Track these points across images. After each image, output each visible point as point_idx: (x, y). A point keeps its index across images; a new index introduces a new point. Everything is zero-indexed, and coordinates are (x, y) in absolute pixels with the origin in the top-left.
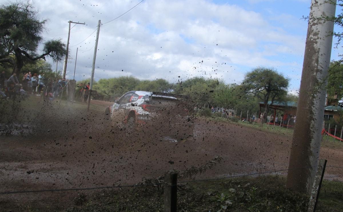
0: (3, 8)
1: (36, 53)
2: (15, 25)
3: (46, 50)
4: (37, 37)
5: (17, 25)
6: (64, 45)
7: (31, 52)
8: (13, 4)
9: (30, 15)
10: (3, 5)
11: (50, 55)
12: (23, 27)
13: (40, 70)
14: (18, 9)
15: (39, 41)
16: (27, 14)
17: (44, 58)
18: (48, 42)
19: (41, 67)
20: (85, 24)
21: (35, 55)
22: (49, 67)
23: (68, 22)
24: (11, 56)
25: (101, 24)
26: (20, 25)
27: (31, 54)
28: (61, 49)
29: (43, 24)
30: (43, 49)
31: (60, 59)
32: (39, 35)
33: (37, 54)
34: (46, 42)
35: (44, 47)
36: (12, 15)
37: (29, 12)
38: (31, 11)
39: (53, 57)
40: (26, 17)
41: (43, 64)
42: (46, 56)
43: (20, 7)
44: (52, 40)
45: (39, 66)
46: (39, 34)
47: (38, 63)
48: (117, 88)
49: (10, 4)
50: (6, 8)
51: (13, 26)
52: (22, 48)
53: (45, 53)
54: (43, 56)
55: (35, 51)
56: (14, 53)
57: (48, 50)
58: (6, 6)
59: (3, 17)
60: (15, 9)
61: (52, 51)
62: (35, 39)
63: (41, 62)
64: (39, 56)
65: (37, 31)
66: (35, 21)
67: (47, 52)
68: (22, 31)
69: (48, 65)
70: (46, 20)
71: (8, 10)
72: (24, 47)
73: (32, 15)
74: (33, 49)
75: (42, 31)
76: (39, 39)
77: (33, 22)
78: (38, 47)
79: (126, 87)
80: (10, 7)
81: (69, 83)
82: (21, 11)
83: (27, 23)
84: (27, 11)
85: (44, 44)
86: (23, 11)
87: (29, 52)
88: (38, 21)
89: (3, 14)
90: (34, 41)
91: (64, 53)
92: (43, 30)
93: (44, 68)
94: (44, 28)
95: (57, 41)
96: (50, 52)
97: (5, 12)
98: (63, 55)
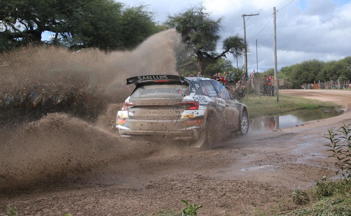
0: (180, 16)
1: (215, 52)
2: (193, 29)
3: (225, 47)
4: (215, 37)
5: (195, 29)
6: (242, 40)
7: (211, 52)
8: (189, 10)
9: (205, 16)
10: (180, 13)
11: (229, 51)
12: (201, 29)
13: (222, 68)
14: (193, 13)
15: (217, 40)
16: (202, 17)
17: (225, 56)
18: (226, 39)
19: (223, 65)
20: (258, 15)
21: (215, 54)
22: (229, 64)
23: (242, 16)
24: (193, 59)
25: (276, 11)
26: (198, 28)
27: (211, 54)
28: (239, 44)
29: (218, 23)
30: (223, 47)
31: (240, 54)
32: (216, 35)
33: (217, 53)
34: (224, 40)
35: (223, 45)
36: (189, 20)
37: (203, 14)
38: (206, 13)
39: (233, 53)
40: (202, 20)
41: (223, 62)
42: (226, 53)
43: (195, 11)
44: (230, 37)
45: (220, 64)
46: (216, 33)
47: (219, 62)
48: (301, 74)
49: (186, 11)
50: (183, 15)
51: (192, 30)
52: (202, 50)
53: (225, 51)
54: (223, 54)
55: (214, 51)
56: (195, 56)
57: (227, 48)
58: (182, 13)
59: (181, 24)
60: (191, 15)
61: (232, 48)
62: (213, 39)
63: (221, 60)
64: (219, 55)
65: (214, 31)
66: (211, 22)
67: (227, 49)
68: (201, 33)
69: (228, 62)
70: (221, 19)
71: (185, 17)
72: (204, 49)
73: (207, 17)
74: (212, 49)
75: (219, 30)
76: (218, 38)
77: (209, 23)
78: (216, 46)
79: (310, 72)
80: (186, 13)
81: (254, 76)
82: (197, 15)
83: (204, 25)
84: (202, 13)
85: (222, 42)
86: (199, 14)
87: (209, 53)
88: (214, 21)
89: (181, 21)
90: (212, 41)
91: (244, 48)
92: (220, 28)
93: (225, 66)
94: (220, 27)
95: (235, 36)
96: (229, 49)
97: (182, 19)
98: (242, 50)
